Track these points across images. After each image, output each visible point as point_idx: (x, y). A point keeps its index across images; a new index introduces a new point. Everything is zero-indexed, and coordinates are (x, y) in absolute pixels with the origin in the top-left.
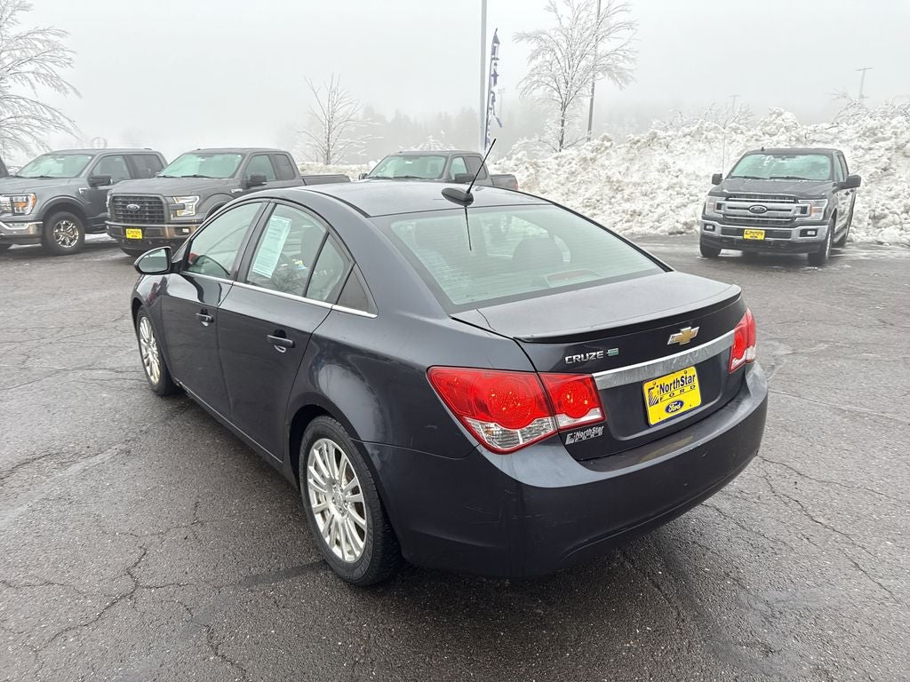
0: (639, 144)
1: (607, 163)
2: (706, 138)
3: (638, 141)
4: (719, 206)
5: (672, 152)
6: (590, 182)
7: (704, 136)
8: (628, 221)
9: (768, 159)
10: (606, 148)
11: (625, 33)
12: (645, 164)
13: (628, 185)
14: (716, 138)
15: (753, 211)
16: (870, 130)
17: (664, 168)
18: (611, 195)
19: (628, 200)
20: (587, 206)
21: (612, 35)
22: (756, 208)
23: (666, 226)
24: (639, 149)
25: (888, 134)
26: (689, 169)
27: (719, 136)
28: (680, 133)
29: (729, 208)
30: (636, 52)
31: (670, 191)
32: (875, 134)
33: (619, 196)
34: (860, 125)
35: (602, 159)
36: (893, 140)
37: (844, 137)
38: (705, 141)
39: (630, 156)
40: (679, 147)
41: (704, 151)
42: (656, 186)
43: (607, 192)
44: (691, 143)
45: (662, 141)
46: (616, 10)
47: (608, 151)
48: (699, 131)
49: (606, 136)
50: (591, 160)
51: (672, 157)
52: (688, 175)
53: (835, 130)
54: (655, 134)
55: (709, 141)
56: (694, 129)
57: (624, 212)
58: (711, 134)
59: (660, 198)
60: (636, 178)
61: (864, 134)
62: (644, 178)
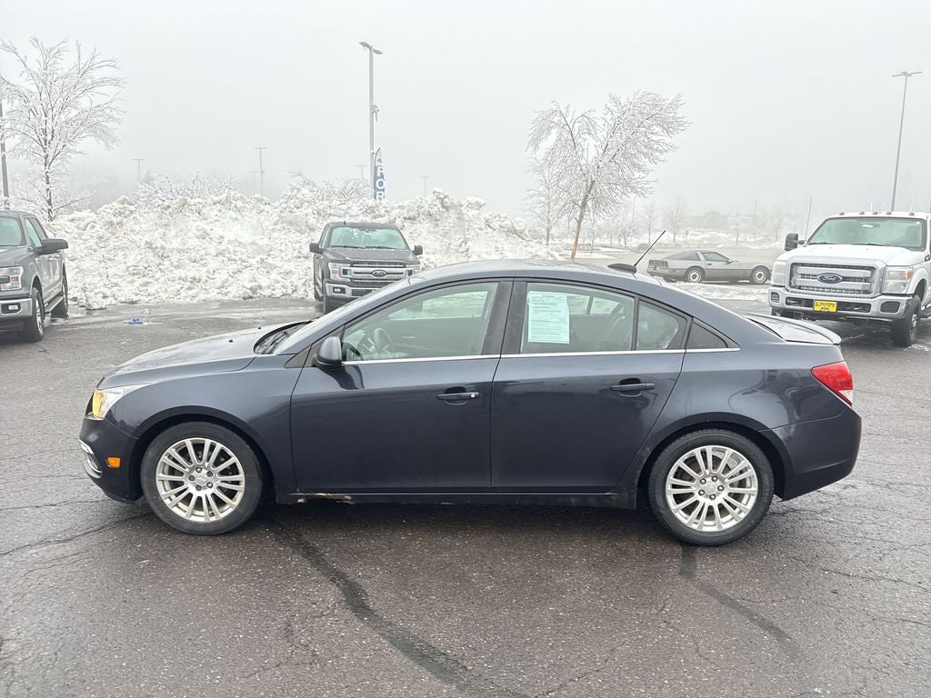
0: (170, 210)
1: (137, 228)
2: (235, 206)
3: (169, 207)
4: (345, 272)
5: (206, 219)
6: (127, 248)
7: (233, 205)
8: (190, 288)
9: (356, 232)
10: (131, 212)
11: (108, 89)
12: (181, 230)
13: (172, 252)
14: (245, 207)
15: (375, 275)
16: (369, 208)
17: (204, 235)
18: (157, 262)
19: (178, 267)
20: (134, 274)
21: (97, 89)
22: (378, 272)
23: (235, 292)
24: (171, 214)
25: (382, 212)
26: (229, 236)
27: (247, 206)
28: (209, 201)
29: (355, 273)
30: (124, 112)
31: (221, 258)
32: (374, 212)
33: (167, 263)
34: (362, 204)
35: (129, 224)
36: (387, 217)
37: (353, 213)
38: (235, 209)
39: (164, 222)
40: (212, 214)
41: (236, 219)
42: (203, 252)
43: (152, 259)
44: (223, 210)
45: (193, 207)
46: (101, 64)
47: (134, 215)
48: (228, 200)
49: (126, 200)
50: (118, 223)
51: (208, 224)
52: (230, 242)
53: (344, 207)
54: (185, 200)
55: (238, 210)
56: (223, 197)
57: (180, 279)
58: (239, 204)
59: (213, 264)
60: (176, 244)
61: (366, 211)
62: (184, 244)
